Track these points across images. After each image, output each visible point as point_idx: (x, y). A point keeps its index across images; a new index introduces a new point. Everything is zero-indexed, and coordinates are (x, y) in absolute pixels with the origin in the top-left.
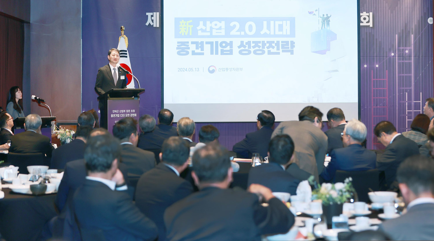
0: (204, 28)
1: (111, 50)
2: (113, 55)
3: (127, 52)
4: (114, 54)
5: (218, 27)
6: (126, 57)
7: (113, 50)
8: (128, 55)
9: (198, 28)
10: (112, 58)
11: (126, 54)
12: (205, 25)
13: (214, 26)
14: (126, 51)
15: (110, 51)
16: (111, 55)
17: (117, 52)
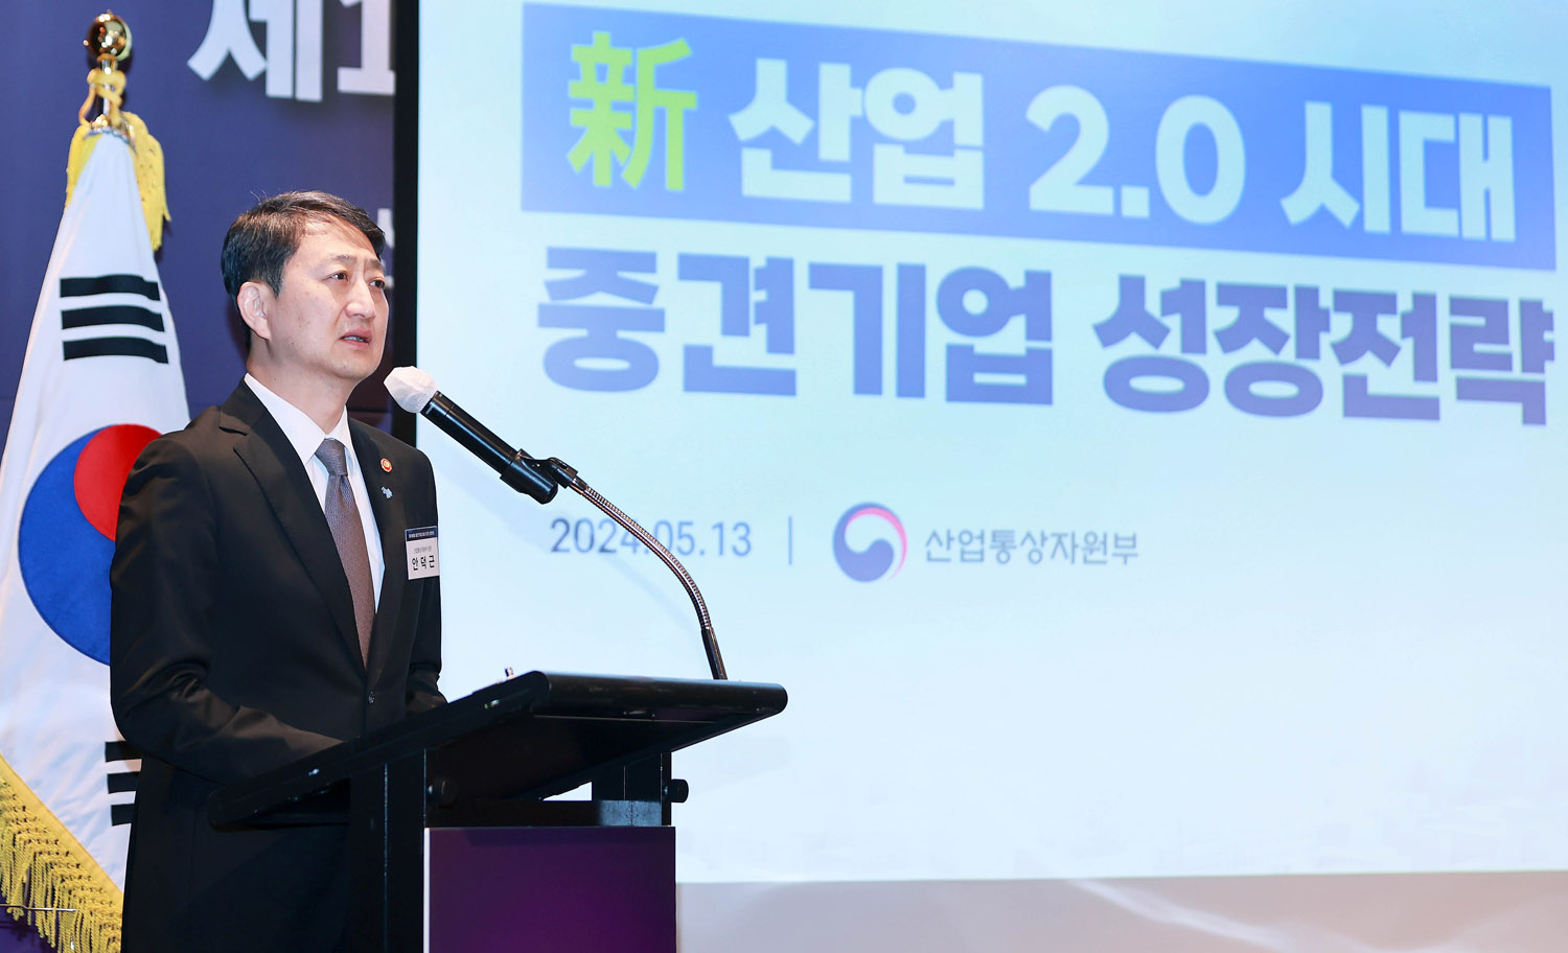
0: (795, 127)
3: (161, 307)
5: (919, 126)
6: (158, 354)
8: (168, 338)
9: (746, 124)
11: (155, 322)
12: (803, 94)
13: (885, 120)
14: (151, 291)
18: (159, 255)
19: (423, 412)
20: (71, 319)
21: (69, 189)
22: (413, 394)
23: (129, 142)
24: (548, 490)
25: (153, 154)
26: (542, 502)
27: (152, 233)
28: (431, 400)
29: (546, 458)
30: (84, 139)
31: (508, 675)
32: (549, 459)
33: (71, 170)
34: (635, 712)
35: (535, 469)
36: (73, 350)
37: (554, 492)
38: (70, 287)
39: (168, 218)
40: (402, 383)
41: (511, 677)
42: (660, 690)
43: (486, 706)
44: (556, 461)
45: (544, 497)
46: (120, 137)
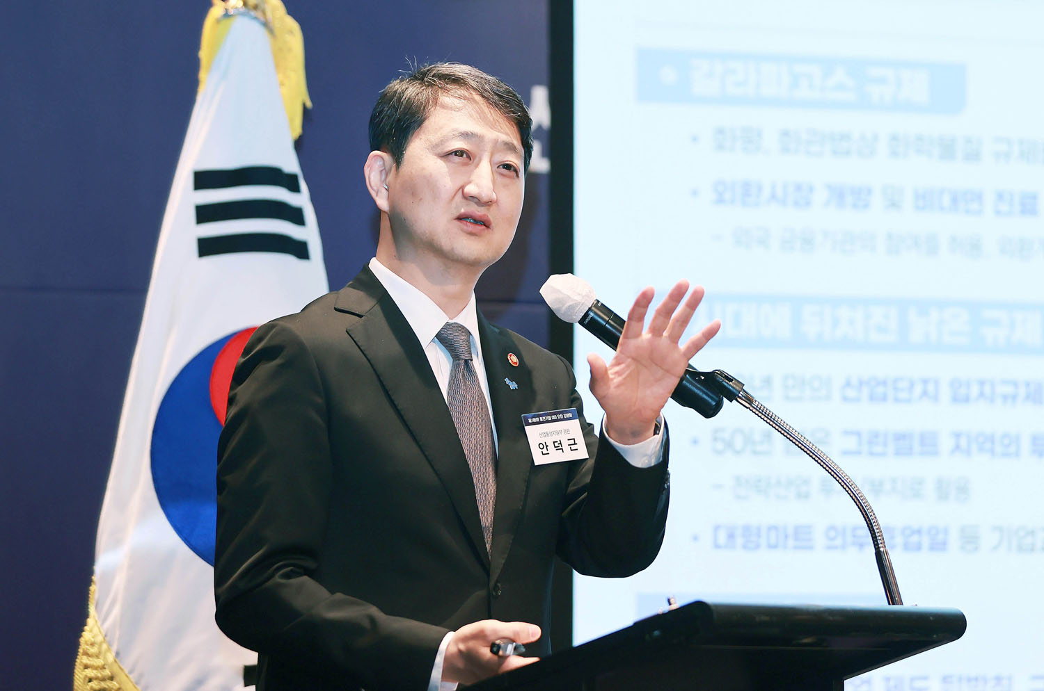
1: (420, 77)
2: (446, 156)
4: (466, 135)
6: (300, 250)
7: (457, 81)
10: (430, 183)
11: (296, 216)
15: (411, 91)
16: (419, 150)
17: (493, 114)
18: (299, 145)
19: (581, 322)
20: (205, 214)
21: (203, 75)
22: (571, 303)
23: (266, 25)
24: (714, 403)
25: (293, 36)
26: (707, 416)
27: (292, 120)
28: (590, 309)
29: (711, 370)
30: (218, 21)
31: (670, 604)
32: (714, 372)
33: (203, 54)
34: (806, 641)
35: (700, 381)
36: (208, 247)
37: (718, 407)
38: (204, 180)
39: (309, 104)
40: (559, 291)
41: (674, 606)
42: (831, 618)
43: (647, 637)
44: (722, 373)
45: (709, 411)
46: (256, 18)
